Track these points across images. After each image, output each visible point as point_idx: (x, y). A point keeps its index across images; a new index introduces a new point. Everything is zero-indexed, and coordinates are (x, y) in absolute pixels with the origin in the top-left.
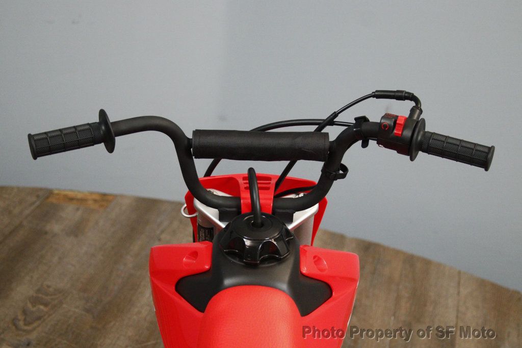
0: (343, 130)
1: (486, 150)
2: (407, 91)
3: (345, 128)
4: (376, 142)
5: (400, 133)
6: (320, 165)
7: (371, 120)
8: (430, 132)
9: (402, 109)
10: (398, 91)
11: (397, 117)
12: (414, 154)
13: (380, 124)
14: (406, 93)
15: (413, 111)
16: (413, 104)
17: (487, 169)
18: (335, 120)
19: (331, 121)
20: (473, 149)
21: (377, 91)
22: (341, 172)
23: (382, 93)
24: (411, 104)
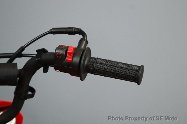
0: (28, 60)
1: (137, 69)
2: (76, 27)
3: (29, 58)
4: (53, 67)
5: (71, 60)
6: (13, 88)
7: (49, 51)
8: (94, 58)
9: (72, 41)
10: (69, 28)
11: (68, 47)
12: (83, 75)
13: (55, 54)
14: (76, 28)
15: (80, 42)
16: (81, 37)
17: (139, 84)
18: (23, 53)
19: (19, 54)
20: (127, 69)
21: (53, 29)
22: (30, 93)
23: (57, 30)
24: (79, 37)
